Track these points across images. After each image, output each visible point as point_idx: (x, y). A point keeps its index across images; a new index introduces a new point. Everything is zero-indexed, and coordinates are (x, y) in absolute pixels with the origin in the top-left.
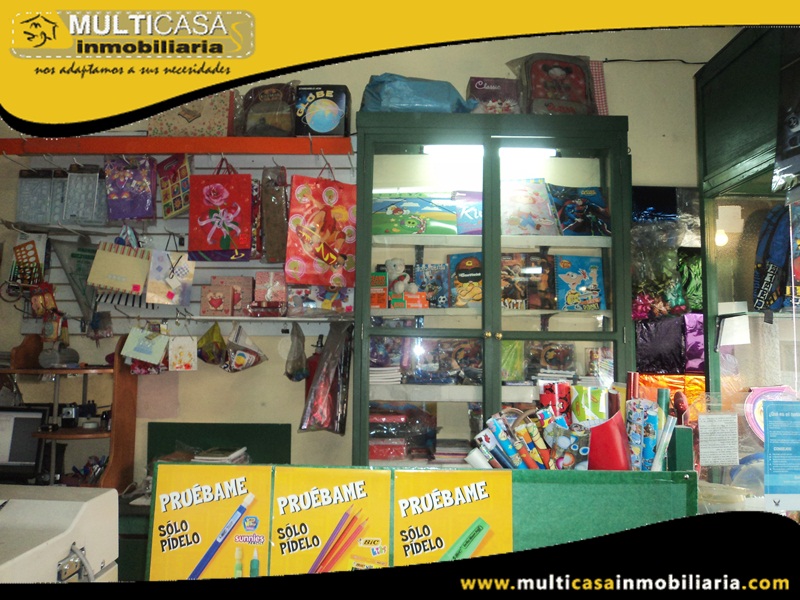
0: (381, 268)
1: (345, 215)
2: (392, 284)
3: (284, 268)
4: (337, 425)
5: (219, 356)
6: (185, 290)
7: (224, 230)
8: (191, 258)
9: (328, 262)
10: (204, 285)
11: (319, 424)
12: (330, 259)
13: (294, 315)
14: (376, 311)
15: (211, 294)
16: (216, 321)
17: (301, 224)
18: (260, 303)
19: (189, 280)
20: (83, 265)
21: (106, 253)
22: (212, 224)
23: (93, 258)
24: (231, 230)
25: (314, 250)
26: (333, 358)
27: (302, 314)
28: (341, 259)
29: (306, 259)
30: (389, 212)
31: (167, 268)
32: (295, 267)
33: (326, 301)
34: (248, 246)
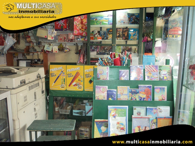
0: (93, 32)
1: (85, 21)
2: (95, 35)
3: (73, 32)
4: (85, 63)
5: (62, 50)
6: (55, 37)
7: (61, 25)
8: (55, 30)
9: (82, 31)
10: (58, 36)
11: (81, 62)
12: (83, 30)
13: (76, 41)
14: (92, 40)
15: (60, 38)
16: (61, 43)
17: (76, 23)
18: (69, 39)
19: (56, 35)
20: (35, 32)
21: (39, 30)
22: (59, 23)
23: (37, 31)
24: (63, 24)
25: (79, 28)
26: (83, 50)
27: (77, 41)
28: (85, 30)
29: (78, 30)
30: (94, 20)
31: (51, 33)
32: (76, 32)
33: (82, 39)
34: (66, 28)
